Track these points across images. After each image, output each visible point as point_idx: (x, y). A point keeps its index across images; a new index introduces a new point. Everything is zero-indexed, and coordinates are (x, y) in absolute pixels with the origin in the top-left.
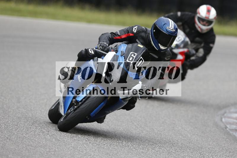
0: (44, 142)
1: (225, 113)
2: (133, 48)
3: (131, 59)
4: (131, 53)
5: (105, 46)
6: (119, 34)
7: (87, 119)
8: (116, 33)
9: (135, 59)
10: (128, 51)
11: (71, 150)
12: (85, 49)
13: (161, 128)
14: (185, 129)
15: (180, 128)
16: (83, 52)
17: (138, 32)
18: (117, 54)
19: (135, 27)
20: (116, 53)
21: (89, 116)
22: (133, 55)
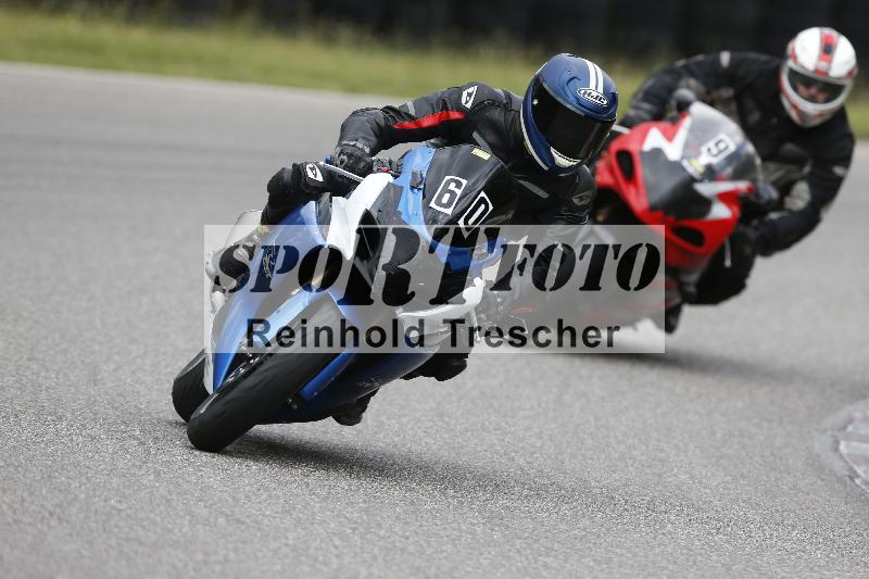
0: (184, 530)
1: (851, 421)
2: (456, 162)
3: (445, 199)
4: (447, 178)
5: (359, 153)
6: (412, 112)
7: (290, 407)
8: (403, 110)
9: (460, 199)
10: (438, 171)
11: (286, 556)
12: (294, 165)
13: (616, 476)
14: (700, 482)
15: (683, 477)
16: (287, 177)
17: (479, 105)
18: (399, 181)
19: (470, 90)
20: (396, 177)
21: (298, 397)
22: (452, 186)
